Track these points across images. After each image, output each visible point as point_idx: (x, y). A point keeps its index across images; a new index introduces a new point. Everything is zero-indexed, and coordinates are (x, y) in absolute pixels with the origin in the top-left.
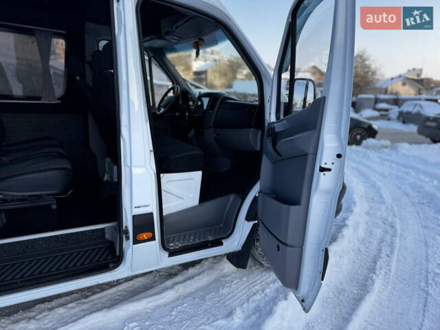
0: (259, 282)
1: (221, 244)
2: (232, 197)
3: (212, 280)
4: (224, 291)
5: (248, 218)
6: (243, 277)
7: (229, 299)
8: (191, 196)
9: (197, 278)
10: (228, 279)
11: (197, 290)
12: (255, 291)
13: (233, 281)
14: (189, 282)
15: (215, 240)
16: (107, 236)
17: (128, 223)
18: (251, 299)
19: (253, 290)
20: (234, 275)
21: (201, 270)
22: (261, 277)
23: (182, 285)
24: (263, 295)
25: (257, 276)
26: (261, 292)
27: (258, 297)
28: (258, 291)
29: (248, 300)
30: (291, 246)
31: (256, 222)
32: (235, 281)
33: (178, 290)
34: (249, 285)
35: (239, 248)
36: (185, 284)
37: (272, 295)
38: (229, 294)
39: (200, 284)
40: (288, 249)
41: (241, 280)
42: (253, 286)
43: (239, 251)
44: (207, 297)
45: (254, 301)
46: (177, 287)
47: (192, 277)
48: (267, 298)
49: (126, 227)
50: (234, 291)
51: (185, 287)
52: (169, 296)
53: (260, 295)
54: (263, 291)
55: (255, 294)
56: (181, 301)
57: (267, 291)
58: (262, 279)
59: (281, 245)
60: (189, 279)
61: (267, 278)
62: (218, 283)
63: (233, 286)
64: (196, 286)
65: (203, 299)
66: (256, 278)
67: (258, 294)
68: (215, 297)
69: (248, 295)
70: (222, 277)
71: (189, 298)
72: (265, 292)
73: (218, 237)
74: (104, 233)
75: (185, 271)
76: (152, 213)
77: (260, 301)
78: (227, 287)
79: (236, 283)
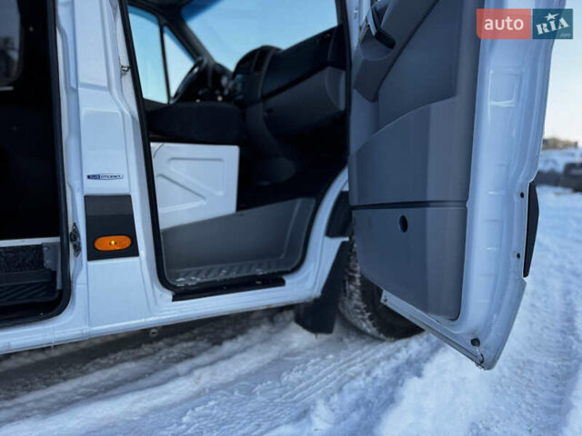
0: (359, 360)
1: (281, 283)
2: (299, 202)
3: (269, 361)
4: (293, 377)
5: (330, 232)
6: (327, 355)
7: (301, 390)
8: (221, 193)
9: (238, 357)
10: (299, 358)
11: (238, 379)
12: (352, 374)
13: (308, 361)
14: (223, 364)
15: (269, 274)
16: (48, 263)
17: (77, 215)
18: (346, 387)
19: (350, 372)
20: (309, 352)
21: (247, 343)
22: (364, 353)
23: (208, 368)
24: (369, 379)
25: (353, 352)
26: (364, 375)
27: (359, 383)
28: (358, 374)
29: (340, 390)
30: (438, 203)
31: (347, 239)
32: (313, 361)
33: (199, 378)
34: (341, 365)
35: (317, 292)
36: (215, 367)
37: (387, 378)
38: (300, 381)
39: (244, 367)
40: (430, 211)
41: (323, 358)
42: (349, 367)
43: (316, 300)
44: (257, 388)
45: (352, 390)
46: (197, 373)
47: (229, 357)
48: (378, 384)
49: (75, 224)
50: (310, 377)
51: (213, 374)
52: (180, 388)
53: (364, 379)
54: (368, 374)
55: (352, 378)
56: (204, 398)
57: (378, 372)
58: (365, 356)
59: (410, 213)
60: (223, 358)
61: (373, 354)
62: (280, 365)
63: (310, 369)
64: (237, 371)
65: (249, 392)
66: (353, 355)
67: (359, 378)
68: (274, 388)
69: (340, 380)
70: (288, 355)
71: (221, 392)
72: (374, 374)
73: (276, 271)
74: (41, 255)
75: (216, 347)
76: (129, 196)
77: (365, 390)
78: (297, 371)
79: (314, 364)
